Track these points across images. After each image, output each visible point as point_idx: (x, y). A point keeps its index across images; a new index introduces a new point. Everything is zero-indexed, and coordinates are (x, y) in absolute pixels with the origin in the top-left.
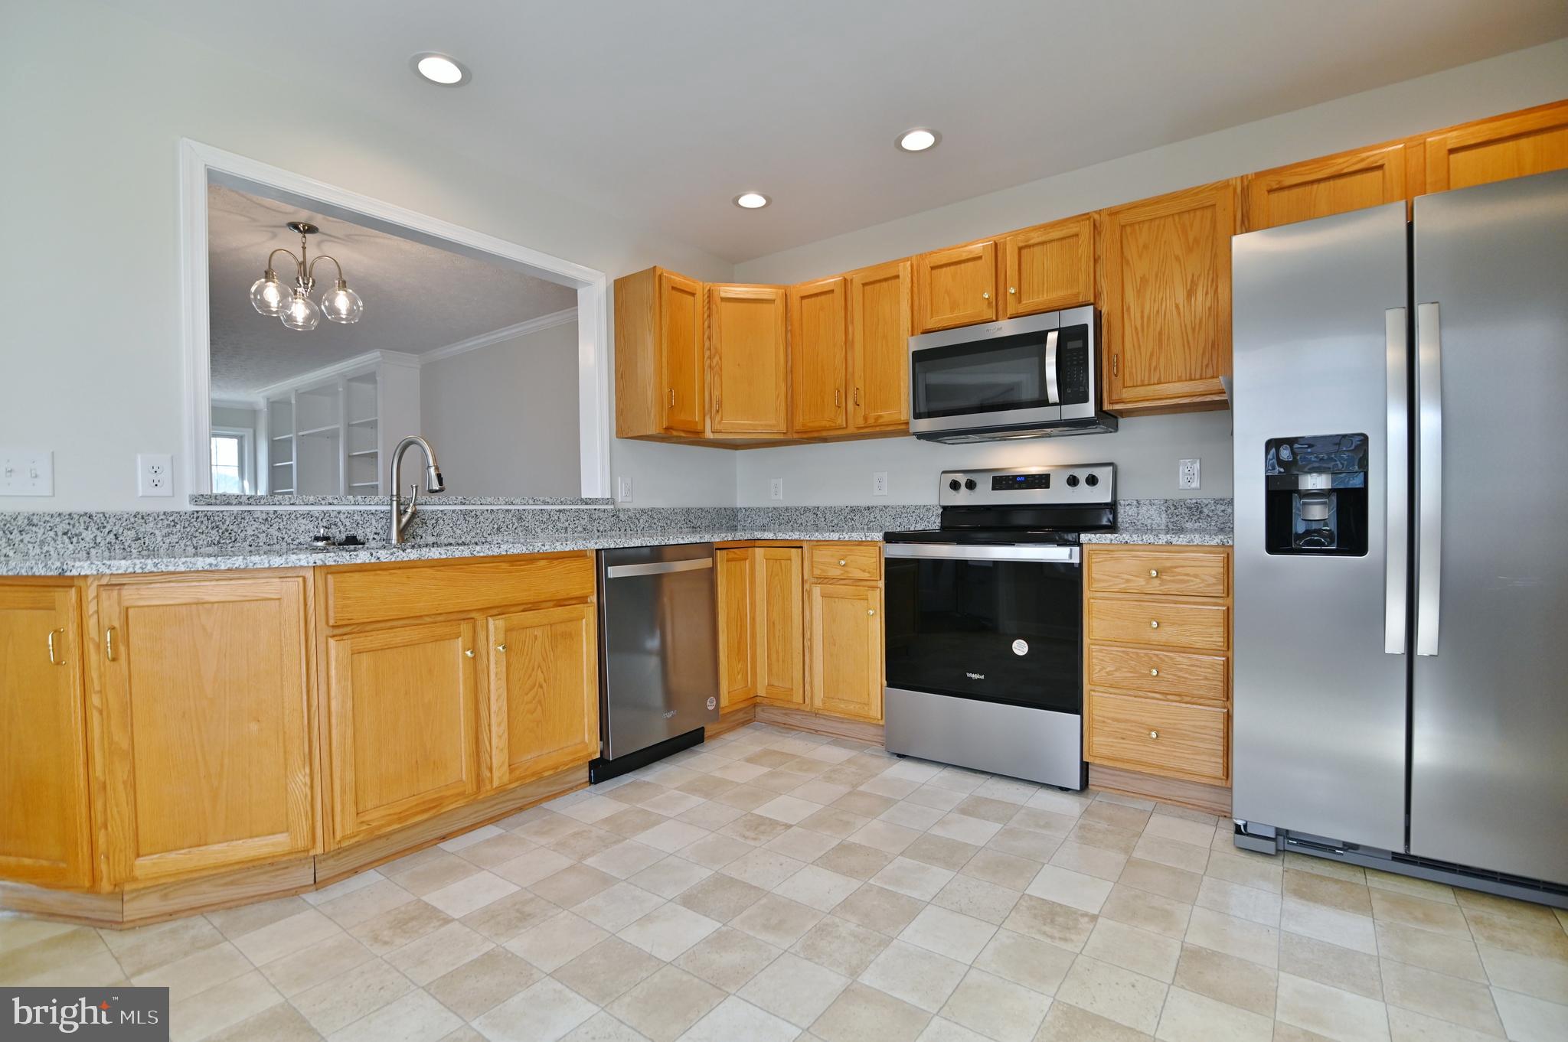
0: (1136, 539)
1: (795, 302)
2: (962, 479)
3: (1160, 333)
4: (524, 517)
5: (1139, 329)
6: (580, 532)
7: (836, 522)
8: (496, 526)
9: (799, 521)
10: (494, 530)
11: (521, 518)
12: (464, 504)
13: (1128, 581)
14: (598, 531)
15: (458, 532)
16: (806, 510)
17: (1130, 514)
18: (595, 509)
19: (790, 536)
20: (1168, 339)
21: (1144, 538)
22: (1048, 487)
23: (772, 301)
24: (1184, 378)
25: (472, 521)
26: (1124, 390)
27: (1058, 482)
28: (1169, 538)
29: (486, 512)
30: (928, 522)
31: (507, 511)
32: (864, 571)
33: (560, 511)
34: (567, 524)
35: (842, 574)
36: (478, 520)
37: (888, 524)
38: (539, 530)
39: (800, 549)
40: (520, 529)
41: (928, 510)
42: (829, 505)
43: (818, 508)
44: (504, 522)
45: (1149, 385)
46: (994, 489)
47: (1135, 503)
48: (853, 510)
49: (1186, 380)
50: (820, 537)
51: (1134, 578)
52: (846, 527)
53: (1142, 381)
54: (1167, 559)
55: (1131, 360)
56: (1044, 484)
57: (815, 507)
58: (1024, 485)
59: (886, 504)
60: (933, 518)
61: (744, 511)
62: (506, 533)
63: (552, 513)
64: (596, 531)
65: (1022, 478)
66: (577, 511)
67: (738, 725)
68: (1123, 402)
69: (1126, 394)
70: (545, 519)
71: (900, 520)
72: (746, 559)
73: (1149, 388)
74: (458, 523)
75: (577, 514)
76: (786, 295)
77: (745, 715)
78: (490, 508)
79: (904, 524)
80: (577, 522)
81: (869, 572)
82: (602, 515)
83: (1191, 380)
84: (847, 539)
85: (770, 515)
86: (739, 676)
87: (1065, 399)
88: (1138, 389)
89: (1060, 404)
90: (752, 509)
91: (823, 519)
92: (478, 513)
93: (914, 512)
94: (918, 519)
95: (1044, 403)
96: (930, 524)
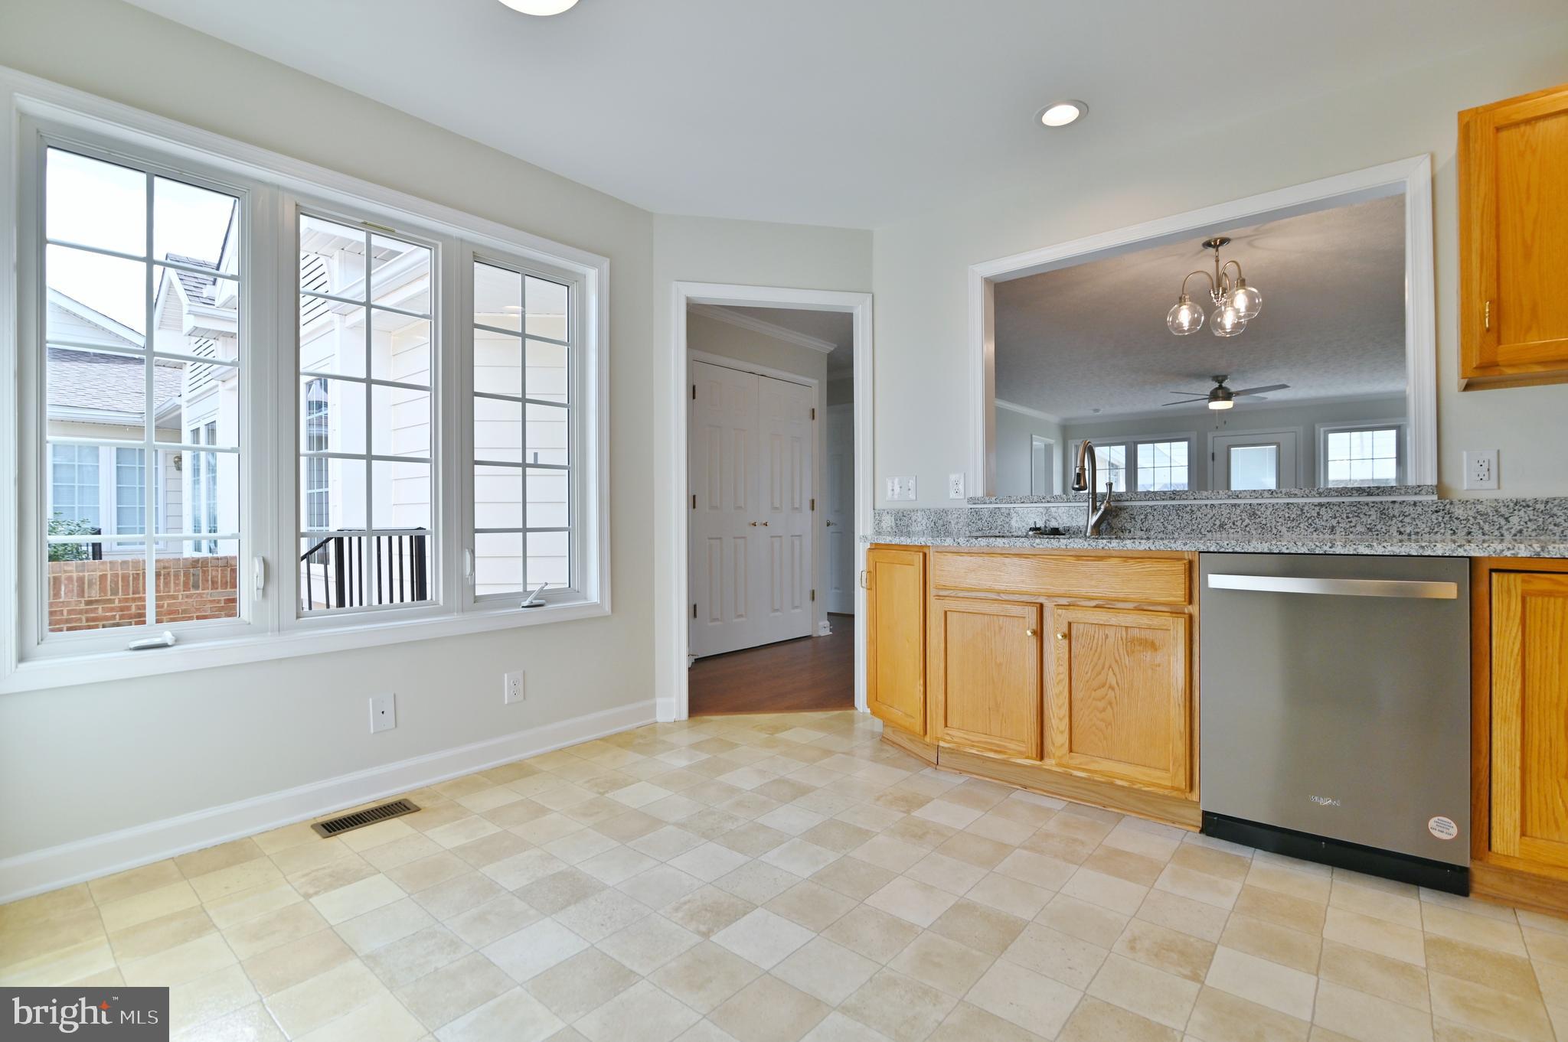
4: (1259, 513)
6: (1361, 533)
8: (1218, 523)
10: (1216, 527)
11: (1254, 514)
12: (1174, 499)
14: (1401, 533)
15: (1170, 527)
18: (1394, 502)
25: (1187, 517)
29: (1204, 507)
31: (1234, 505)
33: (1321, 505)
34: (1334, 522)
36: (1195, 516)
38: (1284, 529)
40: (1252, 527)
44: (1229, 518)
62: (1232, 531)
63: (1306, 508)
64: (1395, 534)
66: (1351, 504)
70: (1293, 516)
74: (1170, 518)
75: (1355, 508)
78: (1209, 502)
80: (1354, 520)
82: (1407, 510)
92: (1194, 508)
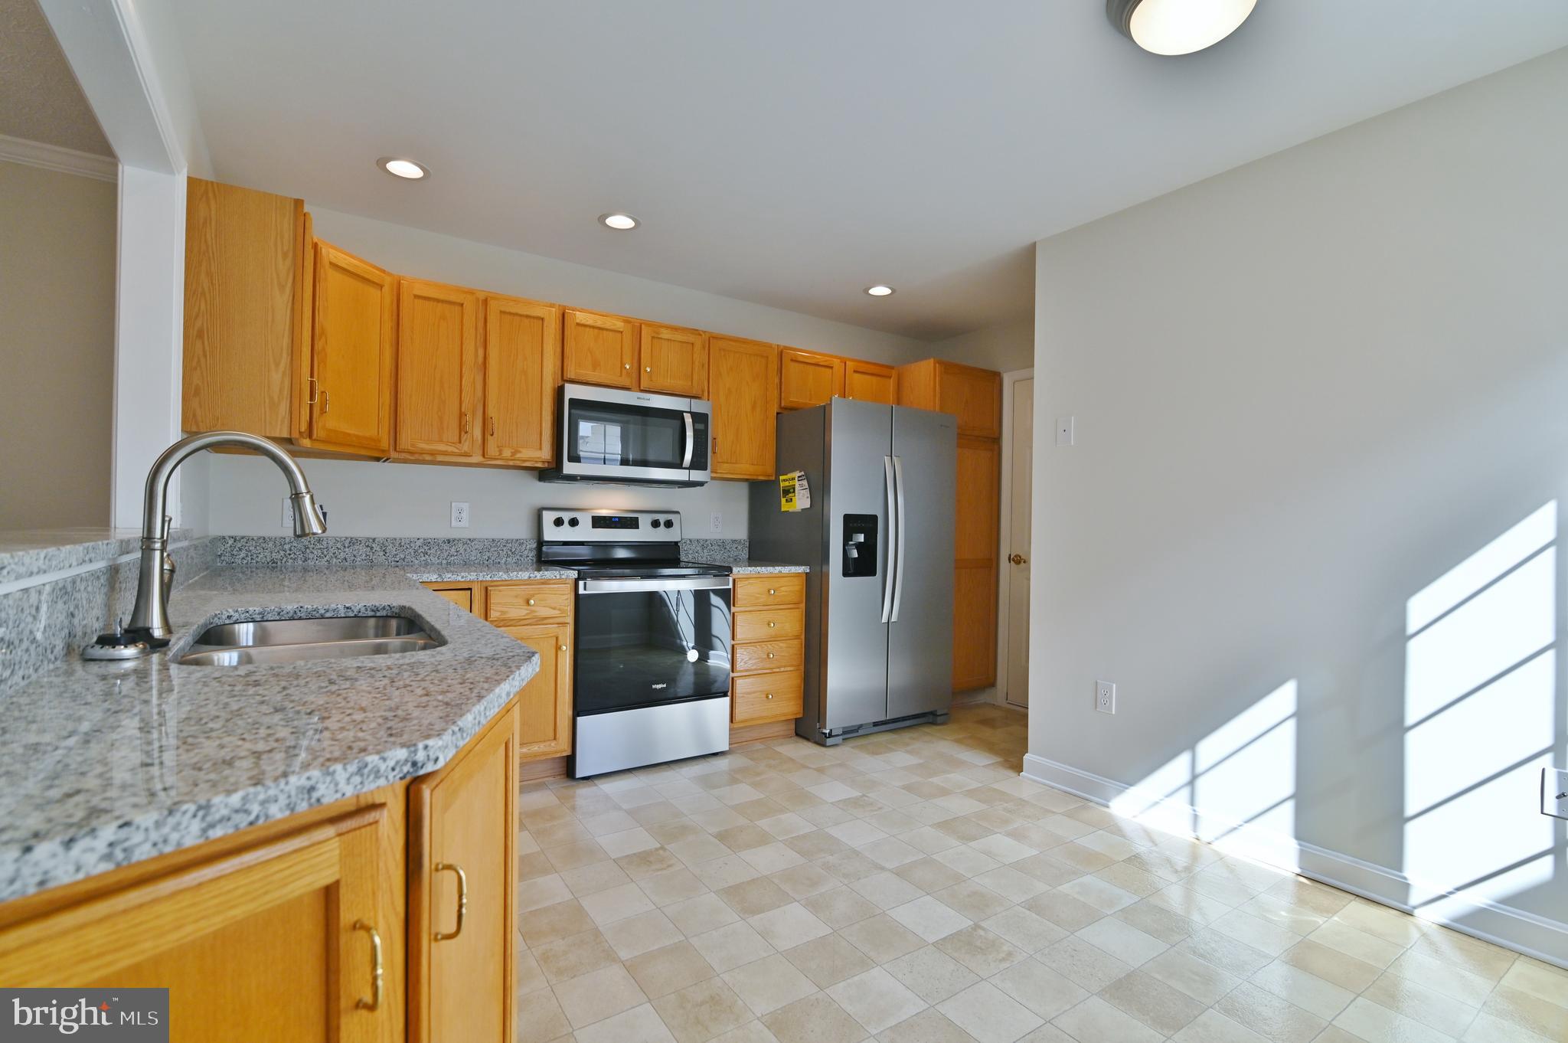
2: (566, 517)
3: (737, 430)
5: (726, 423)
7: (403, 556)
9: (342, 555)
13: (757, 598)
16: (353, 542)
17: (687, 551)
20: (741, 434)
22: (634, 528)
23: (378, 284)
24: (749, 462)
26: (718, 464)
27: (645, 523)
30: (521, 556)
32: (554, 609)
37: (473, 558)
39: (469, 592)
41: (521, 544)
43: (374, 540)
45: (730, 463)
46: (592, 527)
47: (689, 542)
48: (427, 543)
52: (417, 562)
53: (727, 460)
54: (777, 582)
55: (721, 443)
56: (632, 525)
57: (368, 539)
58: (619, 526)
59: (471, 537)
60: (526, 552)
61: (231, 542)
65: (617, 519)
68: (716, 472)
69: (719, 467)
71: (488, 554)
73: (731, 465)
79: (493, 558)
81: (559, 610)
83: (752, 464)
84: (538, 577)
85: (287, 547)
88: (726, 465)
89: (688, 468)
90: (249, 539)
91: (382, 553)
93: (505, 546)
94: (509, 553)
95: (679, 465)
96: (522, 559)
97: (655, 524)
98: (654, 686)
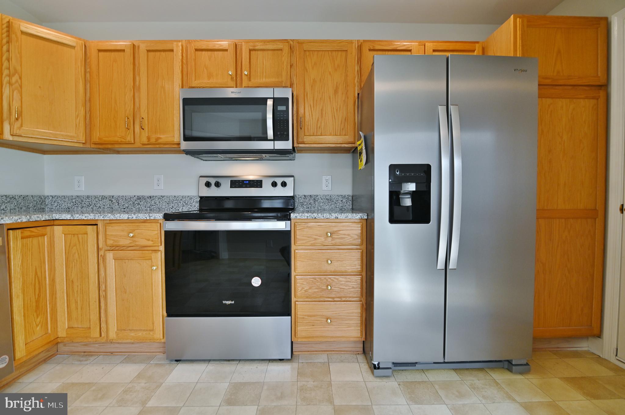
0: (320, 216)
1: (93, 53)
2: (213, 181)
3: (322, 110)
5: (312, 106)
7: (127, 206)
9: (98, 205)
13: (315, 239)
16: (103, 198)
17: (301, 202)
19: (86, 217)
20: (326, 113)
21: (324, 215)
22: (261, 187)
23: (73, 47)
24: (332, 134)
26: (305, 137)
27: (267, 184)
28: (337, 215)
30: (191, 206)
32: (149, 240)
35: (131, 243)
37: (164, 207)
39: (95, 226)
41: (191, 199)
42: (121, 194)
43: (113, 197)
45: (316, 135)
46: (231, 187)
47: (303, 197)
48: (139, 198)
49: (333, 135)
50: (112, 217)
51: (319, 237)
52: (134, 209)
53: (313, 133)
54: (335, 226)
55: (308, 121)
56: (259, 185)
57: (110, 196)
58: (248, 186)
59: (163, 195)
60: (194, 204)
61: (51, 198)
65: (248, 182)
67: (39, 363)
68: (304, 143)
69: (306, 139)
71: (172, 205)
72: (44, 235)
73: (317, 137)
76: (85, 46)
77: (47, 353)
79: (175, 207)
81: (152, 241)
83: (336, 135)
84: (134, 218)
85: (74, 201)
86: (38, 328)
87: (276, 137)
88: (312, 137)
89: (274, 140)
90: (58, 197)
91: (117, 204)
93: (181, 200)
94: (184, 204)
95: (265, 139)
96: (192, 208)
97: (274, 184)
98: (224, 302)
